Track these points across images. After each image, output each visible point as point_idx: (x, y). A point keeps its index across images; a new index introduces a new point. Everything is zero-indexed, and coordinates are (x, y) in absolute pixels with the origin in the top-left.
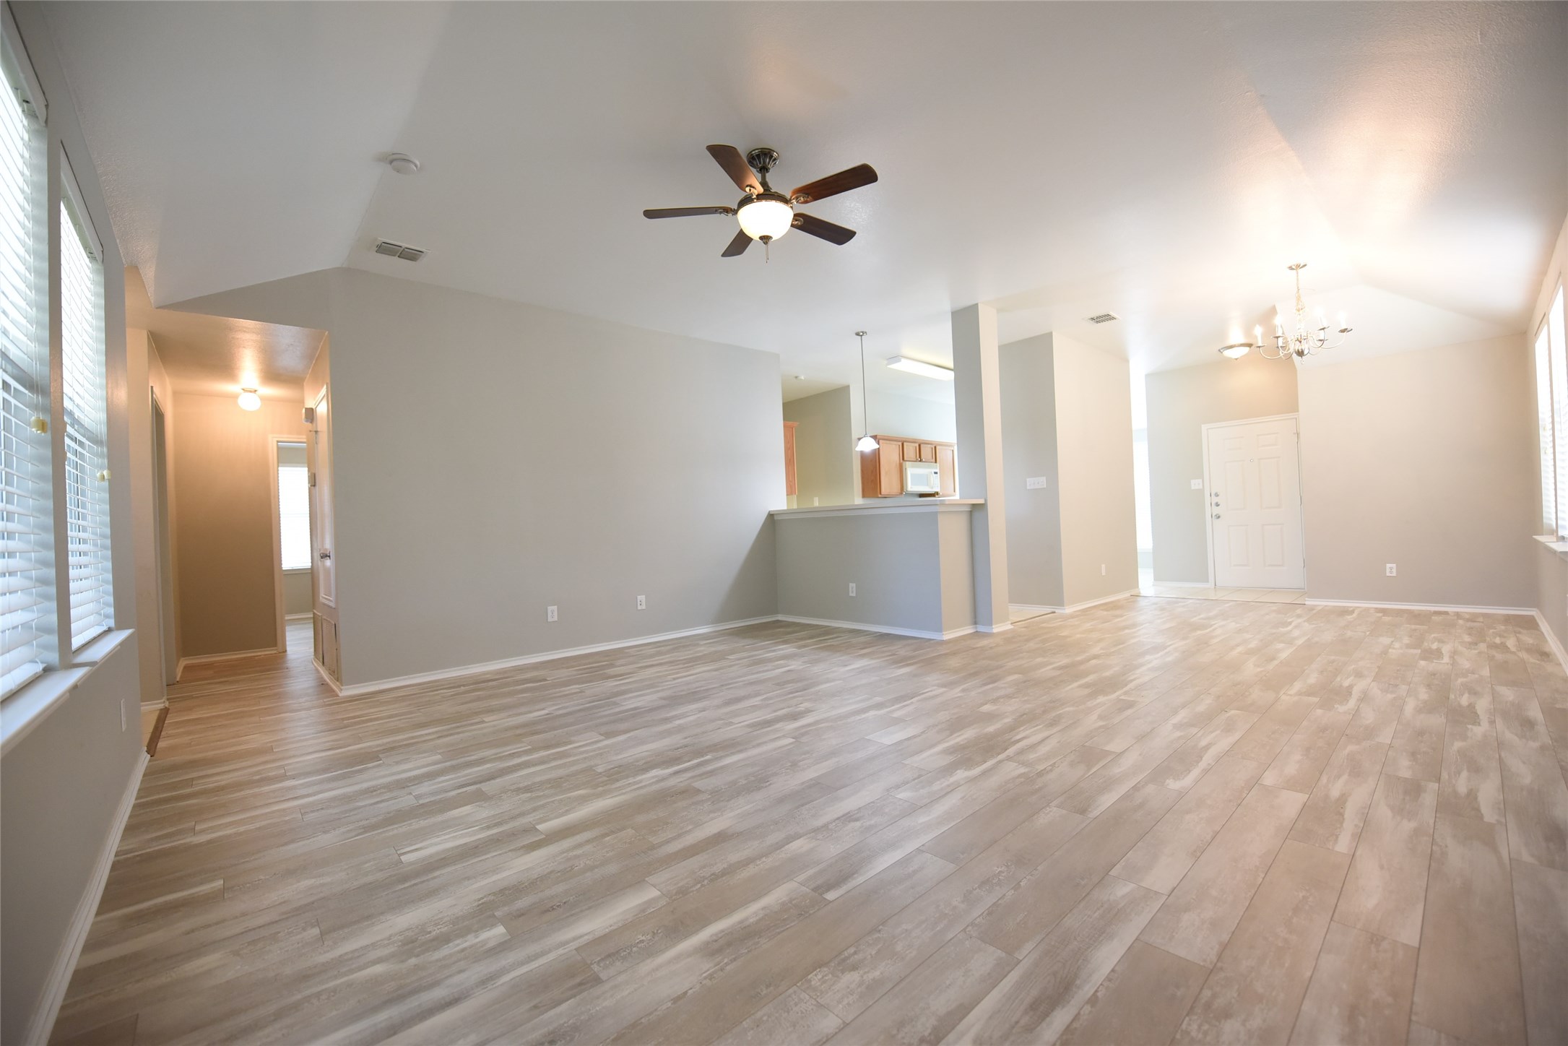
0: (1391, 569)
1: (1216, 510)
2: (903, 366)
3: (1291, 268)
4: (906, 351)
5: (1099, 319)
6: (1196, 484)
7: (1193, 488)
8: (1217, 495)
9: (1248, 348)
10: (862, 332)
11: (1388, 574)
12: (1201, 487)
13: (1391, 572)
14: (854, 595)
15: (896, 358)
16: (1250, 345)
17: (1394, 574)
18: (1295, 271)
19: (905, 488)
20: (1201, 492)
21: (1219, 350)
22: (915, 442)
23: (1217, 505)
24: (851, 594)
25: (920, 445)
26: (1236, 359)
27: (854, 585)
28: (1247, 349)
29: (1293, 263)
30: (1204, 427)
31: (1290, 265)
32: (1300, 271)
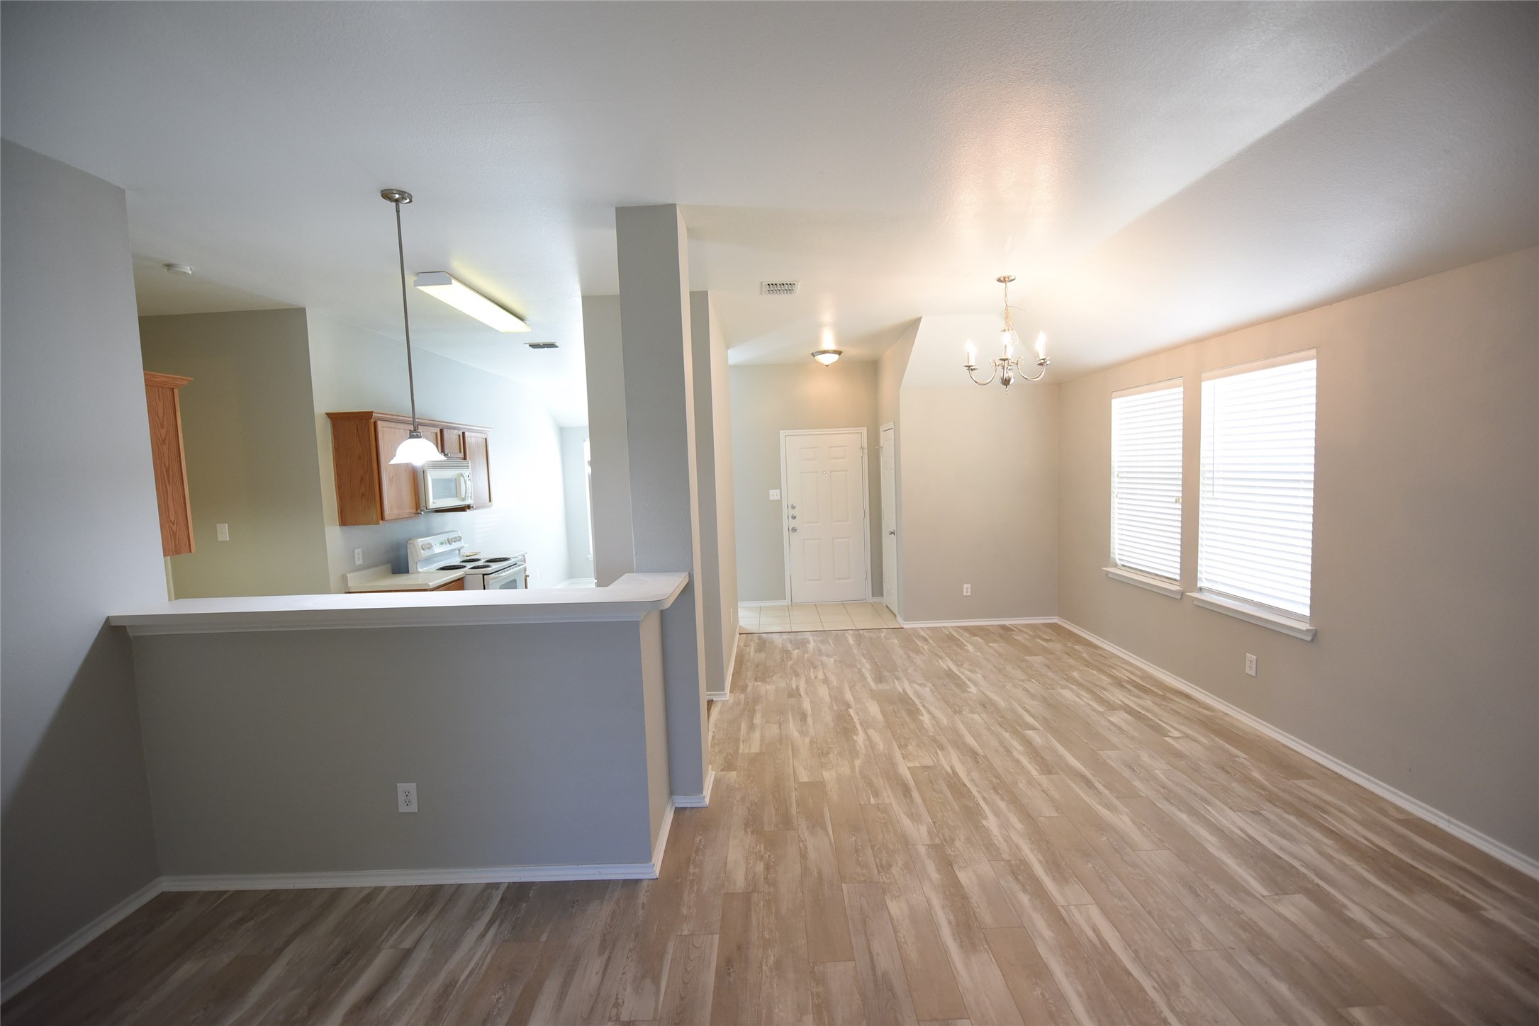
0: (967, 589)
1: (793, 523)
2: (450, 295)
3: (999, 280)
4: (458, 266)
5: (773, 288)
6: (774, 494)
7: (771, 499)
8: (793, 507)
9: (838, 356)
10: (402, 193)
11: (965, 594)
12: (779, 498)
13: (967, 592)
14: (414, 808)
15: (442, 275)
16: (839, 353)
17: (969, 594)
18: (1003, 284)
19: (423, 503)
20: (780, 501)
21: (812, 354)
22: (433, 426)
23: (794, 518)
24: (403, 808)
25: (441, 431)
26: (827, 366)
27: (412, 787)
28: (836, 357)
29: (1001, 274)
30: (782, 433)
31: (998, 277)
32: (1009, 284)
